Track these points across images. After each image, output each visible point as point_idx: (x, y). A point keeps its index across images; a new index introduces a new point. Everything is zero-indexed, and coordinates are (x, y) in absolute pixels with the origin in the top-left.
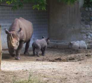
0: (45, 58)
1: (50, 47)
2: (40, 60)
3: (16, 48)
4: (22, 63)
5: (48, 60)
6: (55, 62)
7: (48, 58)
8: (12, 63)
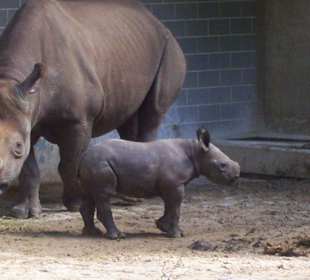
0: (242, 235)
1: (271, 172)
2: (215, 249)
3: (7, 174)
4: (112, 266)
5: (256, 246)
6: (296, 255)
7: (256, 236)
8: (53, 266)
